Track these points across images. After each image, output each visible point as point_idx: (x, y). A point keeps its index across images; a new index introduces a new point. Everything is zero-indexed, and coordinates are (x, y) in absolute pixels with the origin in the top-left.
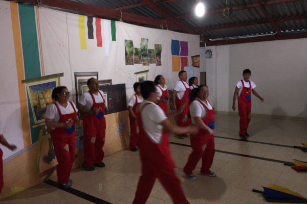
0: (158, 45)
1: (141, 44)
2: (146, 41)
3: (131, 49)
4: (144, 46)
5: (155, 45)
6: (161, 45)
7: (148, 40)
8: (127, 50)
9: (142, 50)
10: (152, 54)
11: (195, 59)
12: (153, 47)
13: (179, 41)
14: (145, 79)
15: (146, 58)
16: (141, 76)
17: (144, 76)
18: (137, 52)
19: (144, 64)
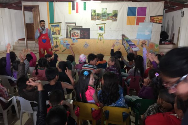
0: (115, 11)
1: (102, 11)
5: (113, 11)
6: (117, 11)
7: (106, 9)
8: (93, 14)
9: (102, 14)
10: (110, 16)
11: (155, 17)
12: (111, 12)
13: (136, 8)
14: (103, 27)
15: (105, 18)
16: (100, 26)
17: (103, 25)
18: (98, 15)
19: (103, 20)
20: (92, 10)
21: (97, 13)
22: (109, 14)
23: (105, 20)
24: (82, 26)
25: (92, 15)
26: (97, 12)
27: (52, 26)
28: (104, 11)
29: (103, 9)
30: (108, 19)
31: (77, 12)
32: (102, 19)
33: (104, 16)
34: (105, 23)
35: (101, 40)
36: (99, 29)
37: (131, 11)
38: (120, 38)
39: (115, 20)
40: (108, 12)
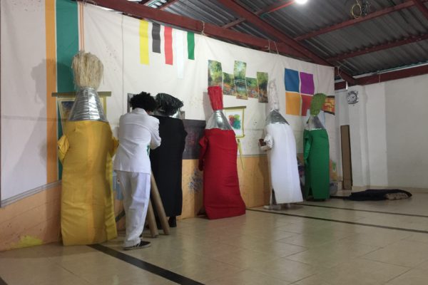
0: (263, 74)
1: (235, 69)
2: (242, 65)
3: (218, 74)
4: (240, 73)
5: (258, 73)
6: (267, 74)
7: (245, 64)
8: (212, 74)
9: (236, 78)
10: (253, 85)
12: (255, 76)
13: (298, 72)
14: (240, 119)
15: (243, 89)
16: (233, 113)
17: (239, 113)
18: (227, 78)
19: (239, 97)
20: (210, 61)
21: (226, 74)
22: (250, 81)
23: (244, 96)
25: (210, 79)
26: (224, 70)
28: (240, 69)
29: (237, 63)
30: (250, 95)
32: (237, 92)
33: (241, 85)
34: (245, 107)
39: (264, 99)
40: (247, 76)
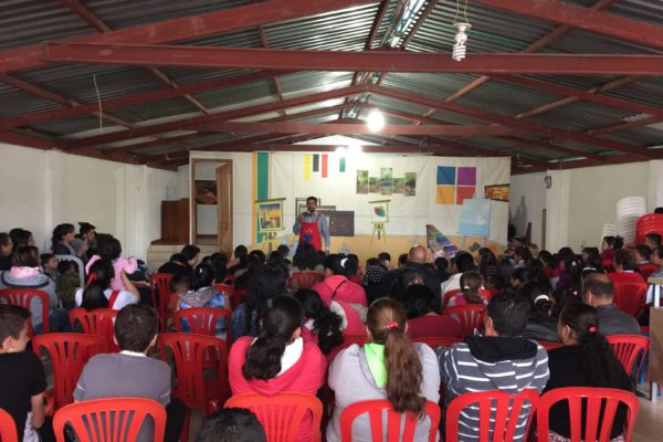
0: (411, 173)
1: (381, 174)
3: (365, 179)
4: (387, 176)
5: (406, 173)
6: (416, 173)
7: (391, 169)
8: (360, 179)
9: (382, 180)
10: (399, 184)
11: (495, 188)
12: (403, 176)
13: (454, 168)
14: (385, 209)
15: (389, 187)
16: (378, 205)
17: (384, 205)
18: (373, 181)
19: (383, 194)
20: (358, 171)
21: (371, 179)
22: (396, 181)
23: (389, 193)
24: (334, 207)
25: (358, 183)
26: (370, 175)
27: (261, 206)
28: (386, 173)
29: (383, 169)
30: (395, 191)
31: (325, 174)
32: (382, 190)
33: (386, 185)
34: (389, 200)
35: (379, 238)
36: (374, 213)
37: (445, 176)
38: (423, 232)
39: (412, 193)
40: (395, 176)
